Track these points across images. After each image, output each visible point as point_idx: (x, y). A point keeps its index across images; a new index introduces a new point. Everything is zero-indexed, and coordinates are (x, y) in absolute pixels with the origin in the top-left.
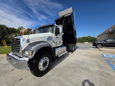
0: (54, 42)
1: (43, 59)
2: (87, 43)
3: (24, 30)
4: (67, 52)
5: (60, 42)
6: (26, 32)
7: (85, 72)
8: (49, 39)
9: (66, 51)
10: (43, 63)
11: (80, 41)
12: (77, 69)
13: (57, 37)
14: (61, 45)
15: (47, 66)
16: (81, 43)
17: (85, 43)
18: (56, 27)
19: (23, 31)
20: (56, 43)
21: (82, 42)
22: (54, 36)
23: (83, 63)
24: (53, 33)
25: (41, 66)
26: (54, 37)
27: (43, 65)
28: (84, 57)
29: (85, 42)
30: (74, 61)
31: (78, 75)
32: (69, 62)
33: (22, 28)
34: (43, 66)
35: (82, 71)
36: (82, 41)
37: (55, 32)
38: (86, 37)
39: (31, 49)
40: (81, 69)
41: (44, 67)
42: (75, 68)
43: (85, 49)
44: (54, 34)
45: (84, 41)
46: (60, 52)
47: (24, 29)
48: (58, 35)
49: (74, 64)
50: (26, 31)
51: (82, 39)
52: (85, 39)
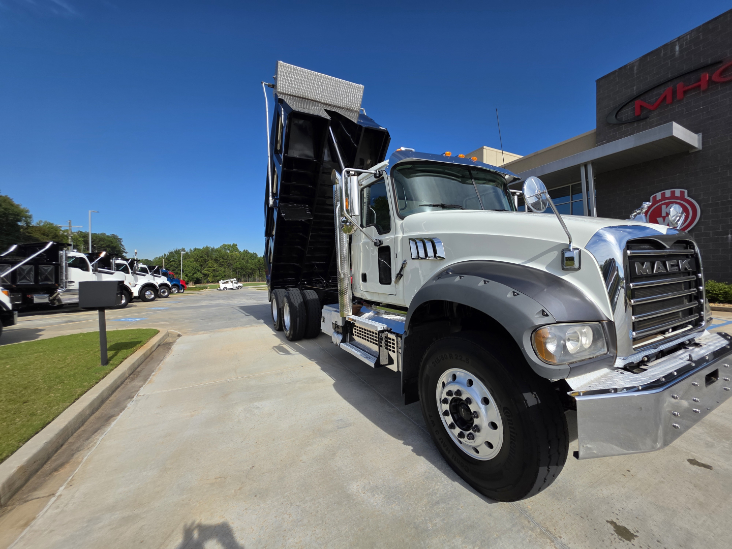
2: (229, 286)
16: (191, 285)
17: (222, 285)
21: (197, 282)
29: (218, 278)
36: (199, 275)
38: (217, 246)
45: (206, 275)
51: (196, 260)
52: (216, 260)
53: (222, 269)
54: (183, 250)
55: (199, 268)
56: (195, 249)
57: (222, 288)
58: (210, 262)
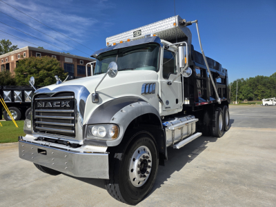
0: (161, 101)
1: (139, 152)
2: (270, 103)
3: (16, 55)
4: (199, 134)
5: (177, 101)
6: (23, 61)
7: (268, 195)
8: (147, 91)
9: (194, 130)
10: (140, 163)
11: (241, 96)
12: (243, 187)
13: (169, 84)
14: (181, 110)
15: (147, 172)
16: (245, 101)
17: (264, 102)
18: (167, 48)
19: (13, 58)
20: (167, 102)
21: (250, 99)
22: (159, 81)
23: (259, 169)
24: (157, 71)
25: (135, 172)
26: (161, 82)
27: (139, 169)
28: (264, 153)
29: (263, 97)
30: (227, 163)
31: (247, 201)
32: (210, 168)
33: (6, 47)
34: (138, 173)
35: (260, 191)
36: (251, 95)
37: (164, 66)
38: (269, 76)
39: (111, 122)
40: (257, 186)
41: (141, 177)
42: (236, 183)
43: (266, 127)
44: (160, 73)
45: (256, 95)
46: (178, 134)
47: (16, 51)
48: (171, 76)
49: (227, 172)
50: (22, 56)
51: (250, 85)
52: (264, 85)
53: (269, 91)
54: (243, 79)
55: (251, 90)
56: (250, 78)
57: (264, 104)
58: (259, 87)
